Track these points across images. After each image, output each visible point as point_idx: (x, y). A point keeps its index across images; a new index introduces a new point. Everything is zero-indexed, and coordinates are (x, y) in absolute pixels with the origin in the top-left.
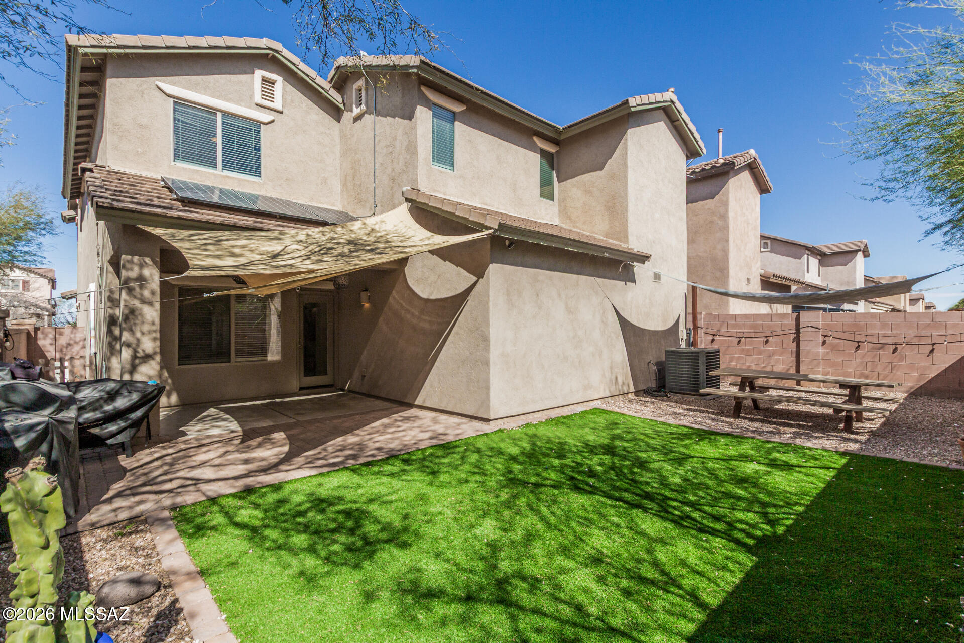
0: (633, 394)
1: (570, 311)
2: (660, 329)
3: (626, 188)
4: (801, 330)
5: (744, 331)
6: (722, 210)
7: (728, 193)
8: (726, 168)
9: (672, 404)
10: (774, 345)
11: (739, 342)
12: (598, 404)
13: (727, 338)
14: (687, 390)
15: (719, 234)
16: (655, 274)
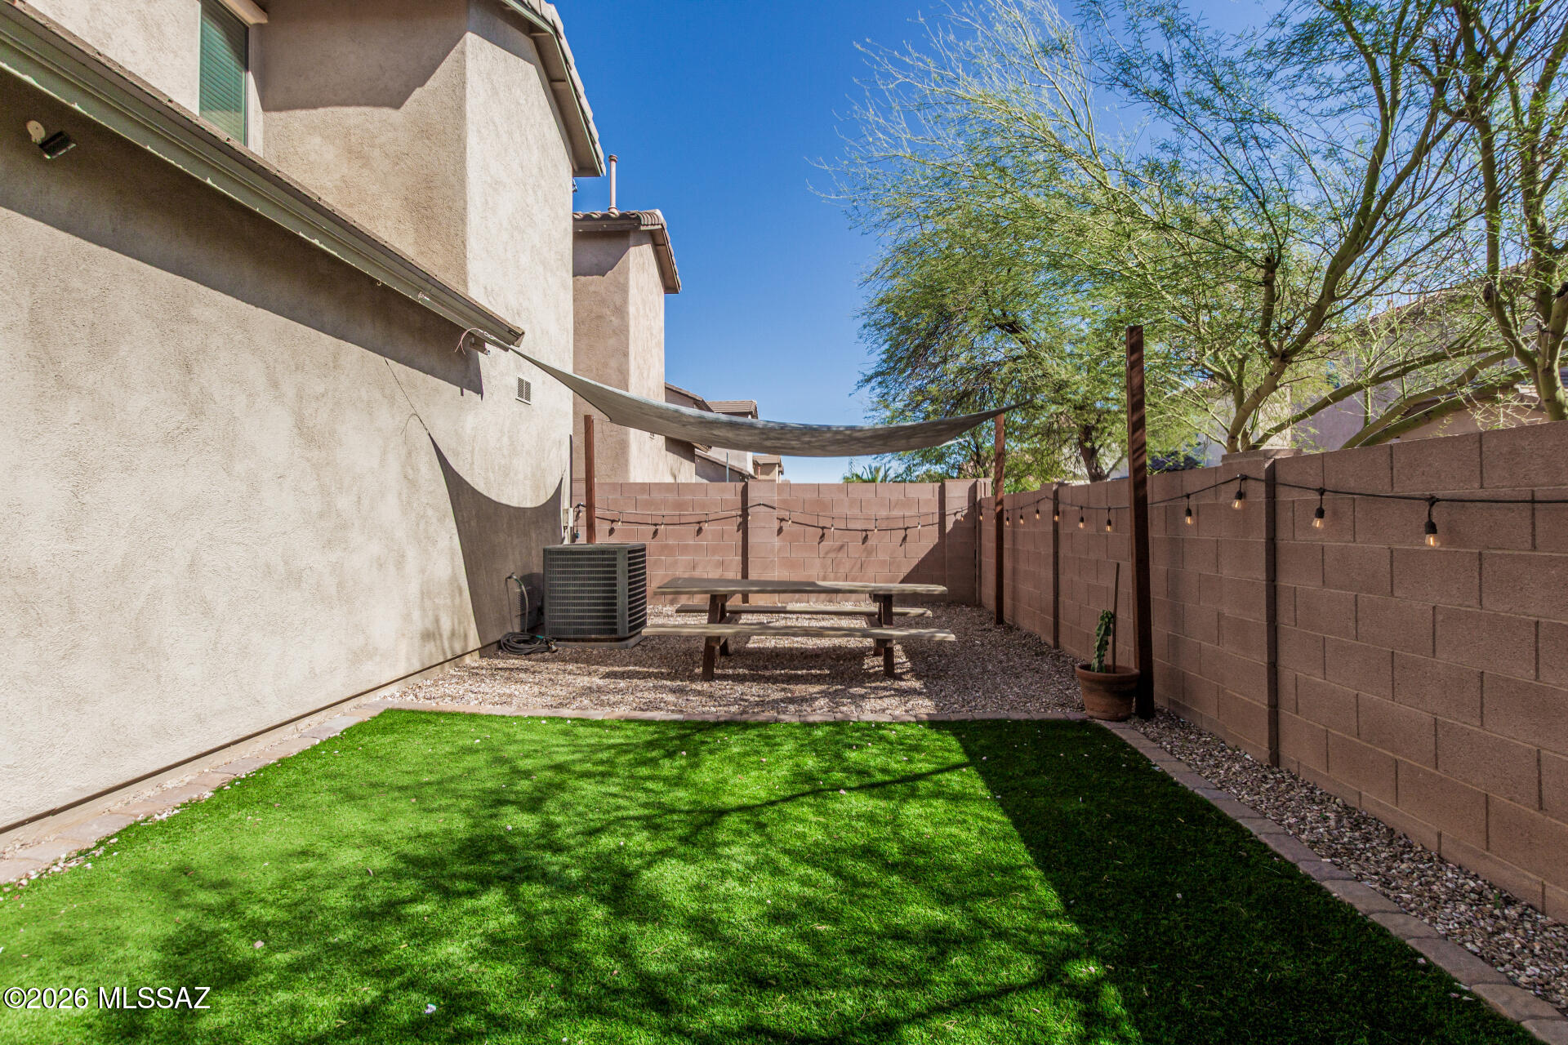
0: (476, 655)
1: (307, 435)
2: (529, 505)
3: (463, 167)
4: (750, 511)
5: (664, 513)
6: (618, 299)
7: (626, 271)
8: (626, 225)
9: (570, 667)
10: (710, 537)
11: (656, 533)
12: (392, 698)
13: (635, 527)
14: (590, 632)
15: (612, 342)
16: (520, 381)
